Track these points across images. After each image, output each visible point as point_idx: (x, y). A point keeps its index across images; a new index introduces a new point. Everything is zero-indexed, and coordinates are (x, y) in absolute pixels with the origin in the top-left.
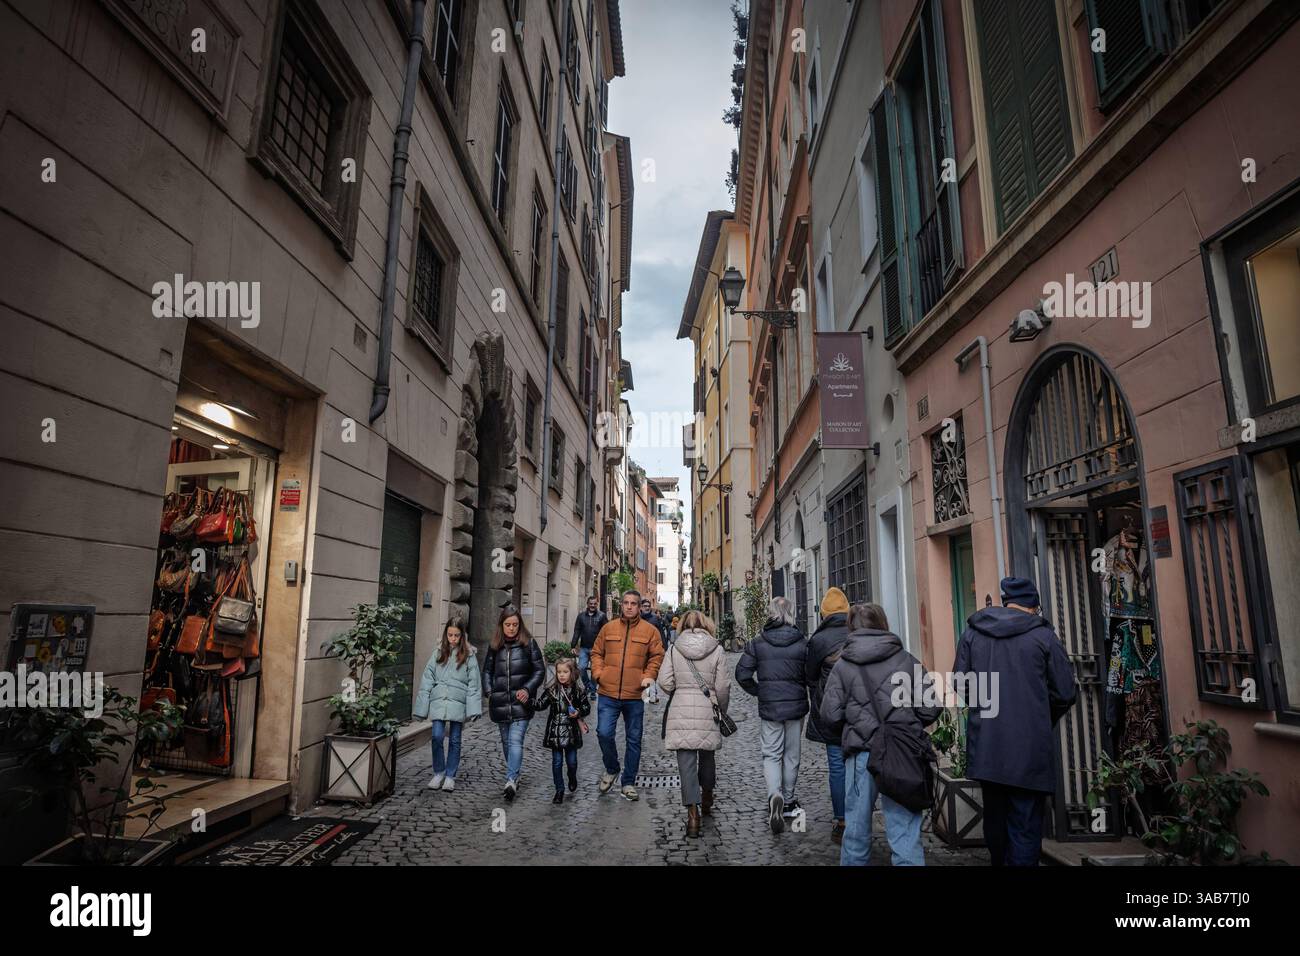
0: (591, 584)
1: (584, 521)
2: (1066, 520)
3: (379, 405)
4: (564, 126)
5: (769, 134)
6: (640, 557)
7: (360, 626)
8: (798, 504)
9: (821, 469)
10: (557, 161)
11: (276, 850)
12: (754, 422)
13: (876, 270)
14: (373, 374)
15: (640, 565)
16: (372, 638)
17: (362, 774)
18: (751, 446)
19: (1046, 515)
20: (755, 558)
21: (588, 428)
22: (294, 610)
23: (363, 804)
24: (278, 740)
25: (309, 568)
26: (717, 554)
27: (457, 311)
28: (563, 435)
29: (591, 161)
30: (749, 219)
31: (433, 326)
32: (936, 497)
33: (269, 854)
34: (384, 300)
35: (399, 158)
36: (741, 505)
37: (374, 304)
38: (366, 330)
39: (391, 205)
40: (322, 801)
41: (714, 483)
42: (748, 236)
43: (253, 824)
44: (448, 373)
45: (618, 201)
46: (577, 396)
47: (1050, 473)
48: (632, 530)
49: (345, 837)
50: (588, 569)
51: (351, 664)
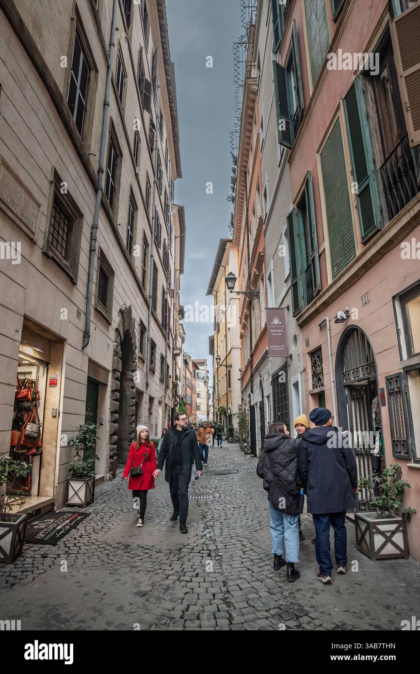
0: (167, 412)
1: (164, 384)
2: (359, 390)
3: (86, 342)
4: (156, 206)
5: (247, 209)
6: (188, 398)
7: (80, 433)
8: (261, 376)
9: (270, 362)
10: (153, 222)
11: (53, 522)
12: (242, 337)
13: (290, 283)
14: (83, 329)
15: (189, 402)
16: (85, 438)
17: (82, 494)
18: (240, 347)
19: (351, 388)
20: (242, 399)
21: (166, 340)
22: (55, 427)
23: (83, 506)
24: (49, 480)
25: (61, 411)
26: (225, 397)
27: (114, 297)
28: (155, 345)
29: (167, 219)
30: (239, 243)
31: (104, 304)
32: (313, 378)
33: (52, 524)
34: (87, 298)
35: (93, 239)
36: (236, 375)
37: (84, 300)
38: (81, 312)
39: (90, 259)
40: (66, 505)
41: (223, 364)
42: (238, 250)
43: (42, 514)
44: (110, 324)
45: (179, 234)
46: (161, 326)
47: (360, 369)
48: (185, 385)
49: (79, 518)
50: (166, 405)
51: (76, 449)
